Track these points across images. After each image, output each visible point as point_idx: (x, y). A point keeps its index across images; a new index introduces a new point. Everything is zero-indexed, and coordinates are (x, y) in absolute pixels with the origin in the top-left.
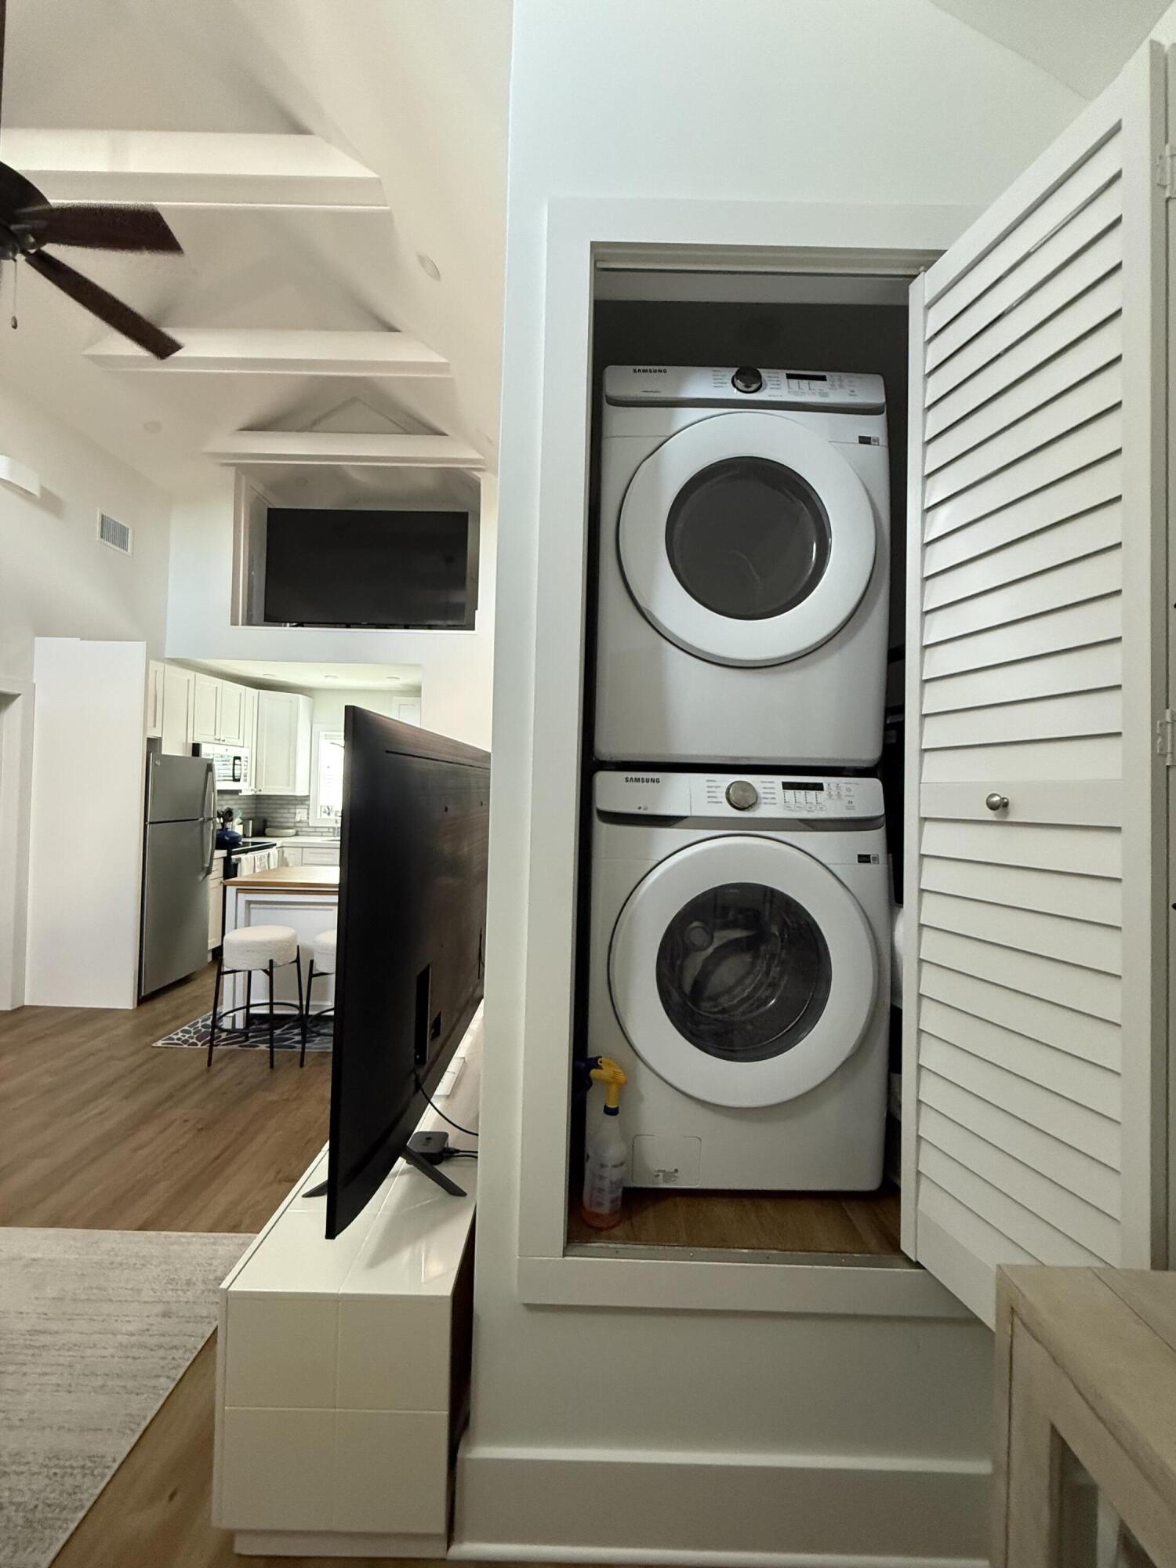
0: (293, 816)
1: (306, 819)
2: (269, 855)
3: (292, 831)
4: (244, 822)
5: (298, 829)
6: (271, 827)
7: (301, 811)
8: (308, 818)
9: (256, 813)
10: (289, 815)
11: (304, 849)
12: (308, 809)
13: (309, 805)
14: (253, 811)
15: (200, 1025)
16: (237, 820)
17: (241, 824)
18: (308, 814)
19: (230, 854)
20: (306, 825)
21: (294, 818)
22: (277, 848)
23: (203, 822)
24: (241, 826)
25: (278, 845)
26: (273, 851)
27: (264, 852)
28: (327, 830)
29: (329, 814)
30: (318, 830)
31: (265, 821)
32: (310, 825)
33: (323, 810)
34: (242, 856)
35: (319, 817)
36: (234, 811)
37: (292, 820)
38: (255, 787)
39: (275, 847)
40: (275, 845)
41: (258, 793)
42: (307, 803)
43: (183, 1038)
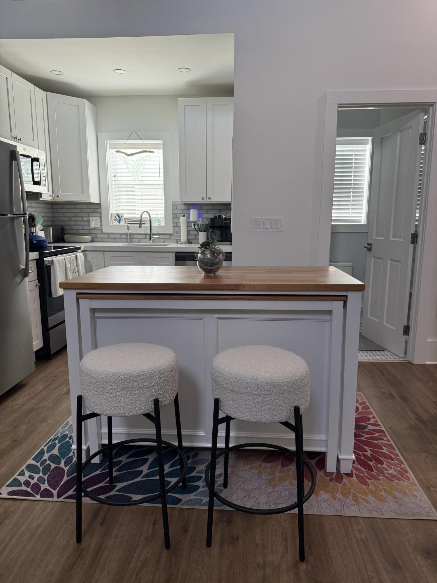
0: (86, 223)
1: (99, 226)
2: (76, 257)
3: (88, 237)
4: (45, 228)
5: (94, 236)
6: (67, 234)
7: (94, 218)
8: (101, 225)
9: (52, 221)
10: (83, 223)
11: (105, 252)
12: (101, 217)
13: (101, 213)
14: (51, 219)
15: (46, 456)
16: (39, 227)
17: (42, 230)
18: (101, 221)
19: (42, 256)
20: (100, 232)
21: (89, 225)
22: (82, 251)
23: (12, 219)
24: (43, 232)
25: (82, 249)
26: (80, 254)
27: (72, 256)
28: (119, 236)
29: (119, 221)
30: (111, 236)
31: (62, 229)
32: (104, 232)
33: (113, 217)
34: (54, 258)
35: (111, 224)
36: (36, 217)
37: (85, 227)
38: (53, 193)
39: (79, 251)
40: (79, 248)
41: (56, 199)
42: (99, 211)
43: (32, 482)
